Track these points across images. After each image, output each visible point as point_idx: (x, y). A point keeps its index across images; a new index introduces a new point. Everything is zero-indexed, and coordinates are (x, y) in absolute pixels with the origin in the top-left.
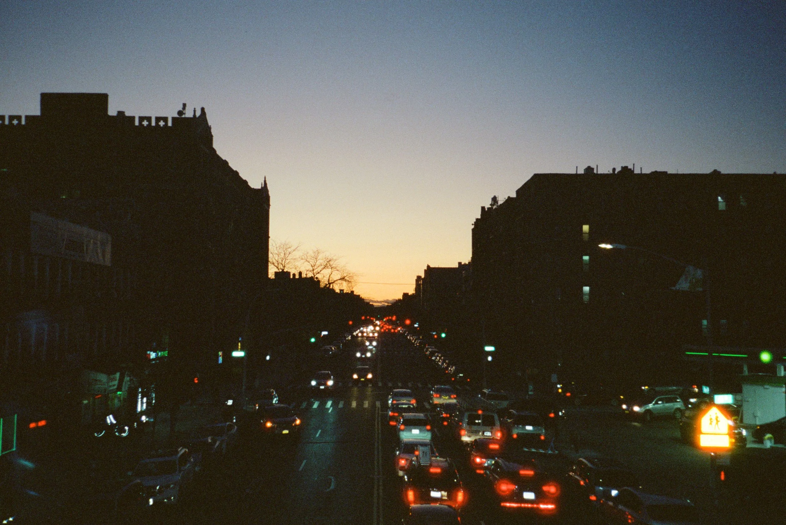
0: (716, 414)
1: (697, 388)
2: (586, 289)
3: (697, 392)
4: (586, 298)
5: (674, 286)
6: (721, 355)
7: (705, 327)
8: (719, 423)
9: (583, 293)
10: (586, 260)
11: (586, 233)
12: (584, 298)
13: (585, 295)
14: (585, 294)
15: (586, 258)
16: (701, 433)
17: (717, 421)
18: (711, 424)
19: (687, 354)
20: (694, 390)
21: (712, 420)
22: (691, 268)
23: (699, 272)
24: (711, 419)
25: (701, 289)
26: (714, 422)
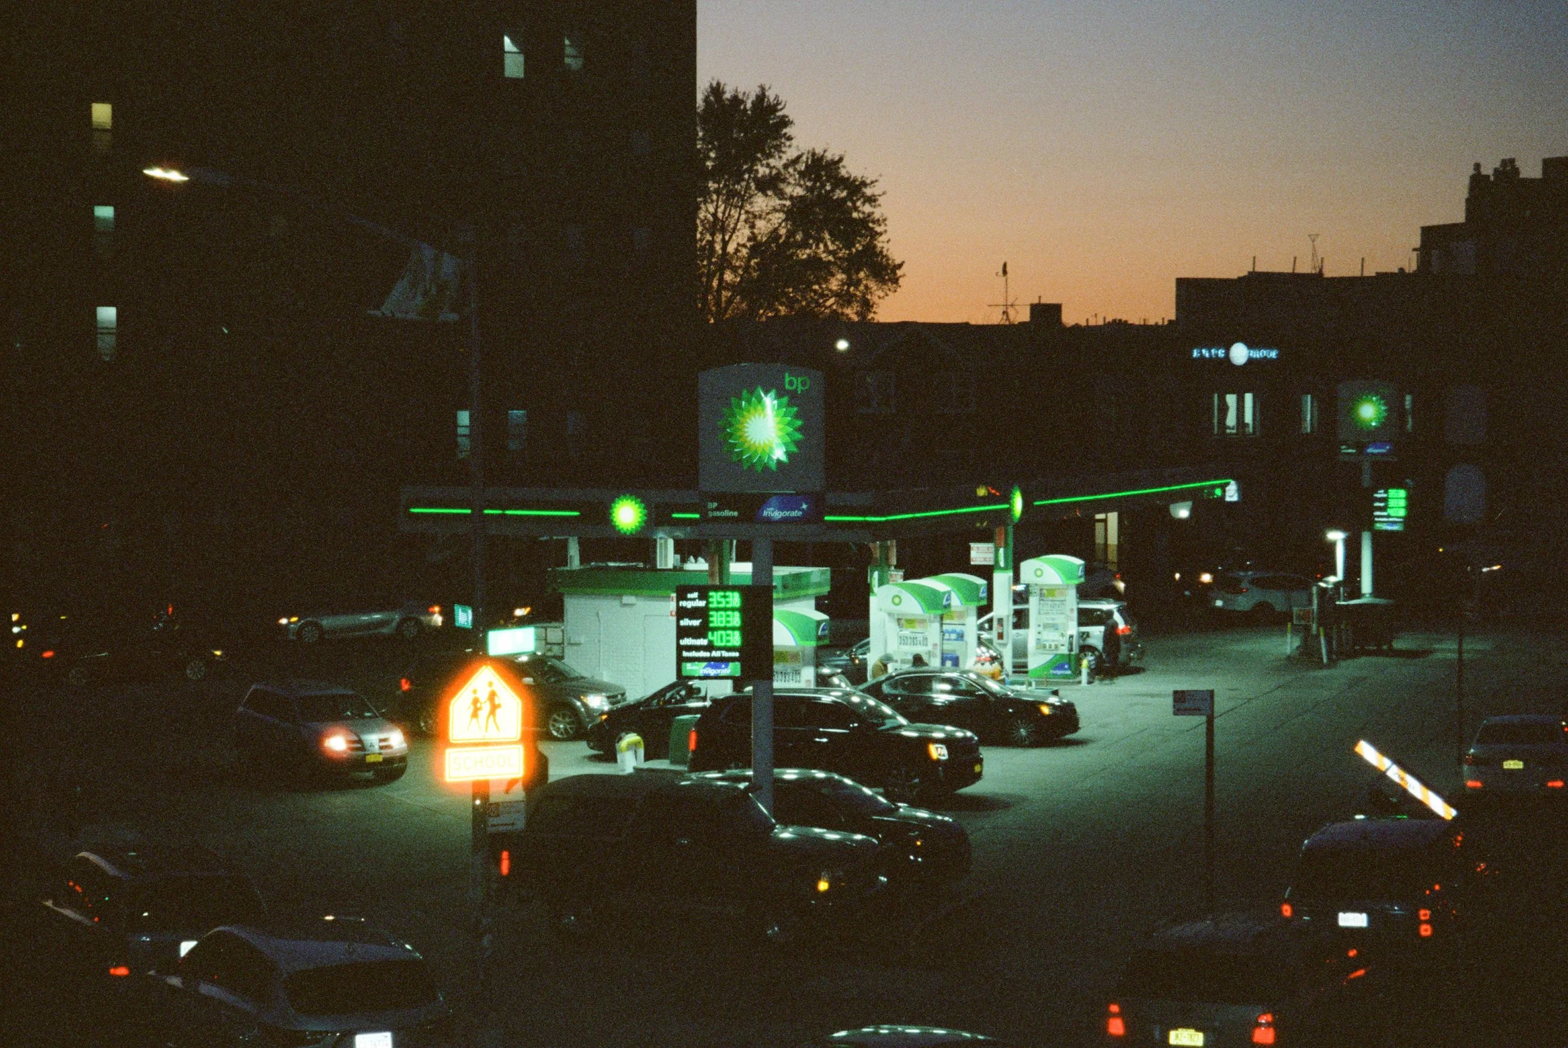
0: (491, 684)
1: (441, 613)
2: (108, 314)
3: (440, 624)
4: (107, 343)
5: (378, 307)
6: (509, 512)
7: (466, 431)
8: (498, 711)
9: (96, 327)
10: (105, 220)
11: (105, 130)
12: (100, 344)
13: (102, 333)
14: (103, 331)
15: (105, 212)
16: (448, 744)
17: (494, 707)
18: (475, 714)
19: (414, 513)
20: (430, 621)
21: (478, 705)
22: (428, 252)
23: (449, 265)
24: (476, 701)
25: (453, 317)
26: (486, 707)
